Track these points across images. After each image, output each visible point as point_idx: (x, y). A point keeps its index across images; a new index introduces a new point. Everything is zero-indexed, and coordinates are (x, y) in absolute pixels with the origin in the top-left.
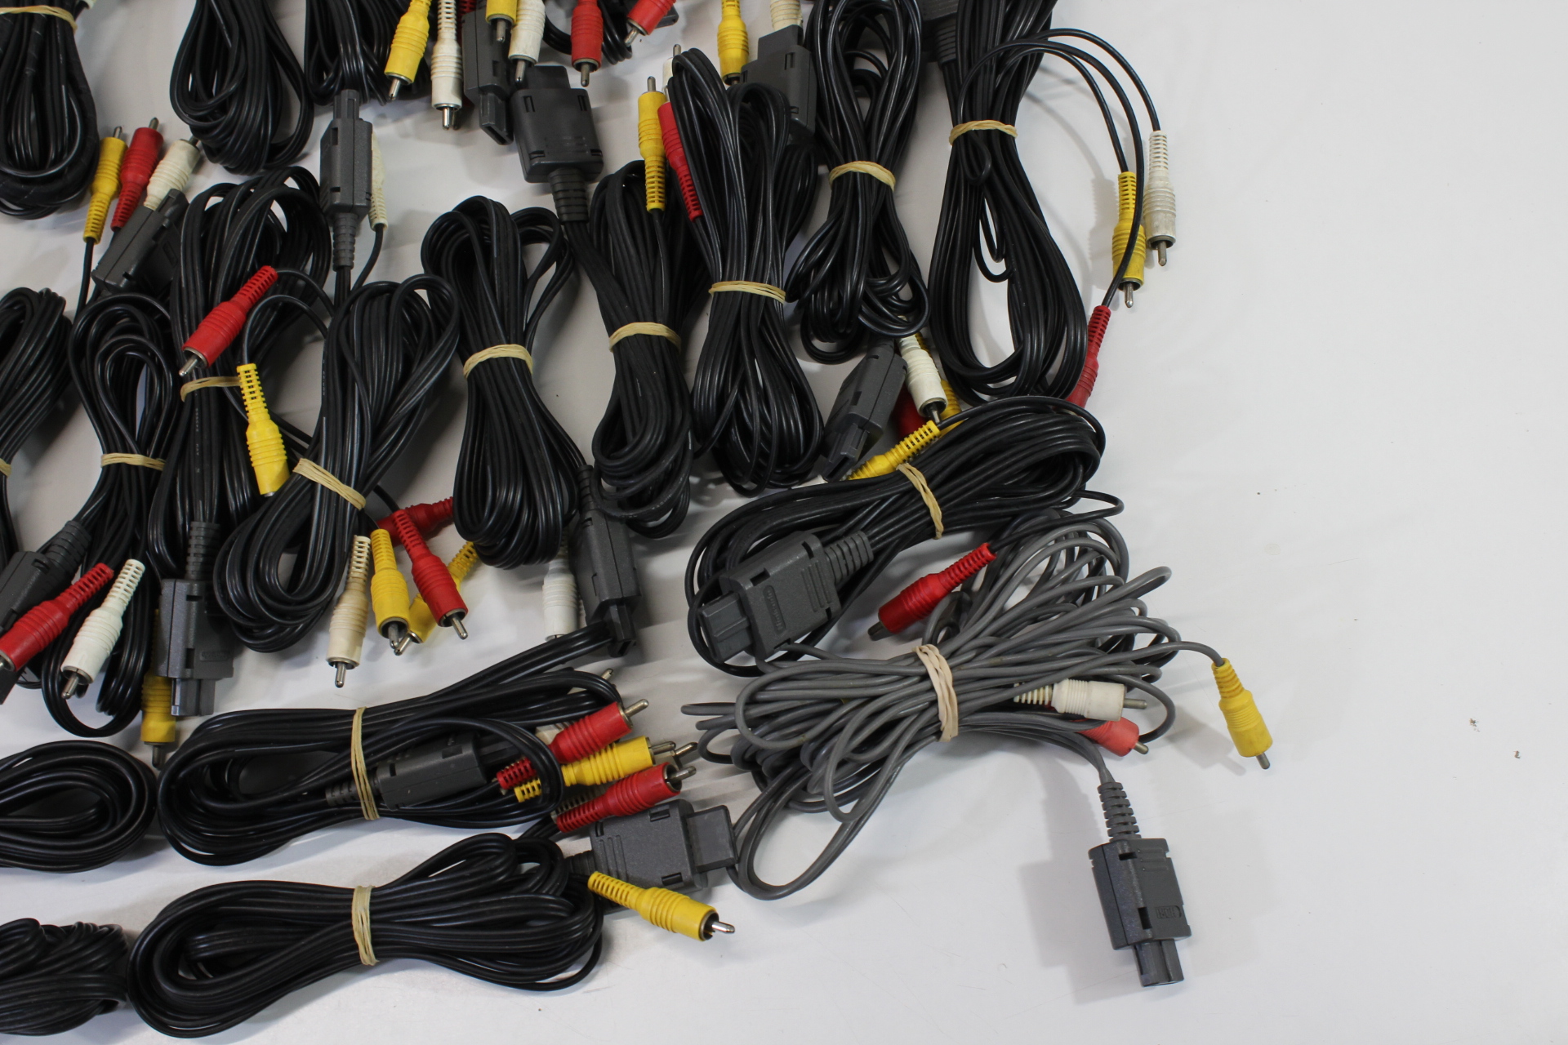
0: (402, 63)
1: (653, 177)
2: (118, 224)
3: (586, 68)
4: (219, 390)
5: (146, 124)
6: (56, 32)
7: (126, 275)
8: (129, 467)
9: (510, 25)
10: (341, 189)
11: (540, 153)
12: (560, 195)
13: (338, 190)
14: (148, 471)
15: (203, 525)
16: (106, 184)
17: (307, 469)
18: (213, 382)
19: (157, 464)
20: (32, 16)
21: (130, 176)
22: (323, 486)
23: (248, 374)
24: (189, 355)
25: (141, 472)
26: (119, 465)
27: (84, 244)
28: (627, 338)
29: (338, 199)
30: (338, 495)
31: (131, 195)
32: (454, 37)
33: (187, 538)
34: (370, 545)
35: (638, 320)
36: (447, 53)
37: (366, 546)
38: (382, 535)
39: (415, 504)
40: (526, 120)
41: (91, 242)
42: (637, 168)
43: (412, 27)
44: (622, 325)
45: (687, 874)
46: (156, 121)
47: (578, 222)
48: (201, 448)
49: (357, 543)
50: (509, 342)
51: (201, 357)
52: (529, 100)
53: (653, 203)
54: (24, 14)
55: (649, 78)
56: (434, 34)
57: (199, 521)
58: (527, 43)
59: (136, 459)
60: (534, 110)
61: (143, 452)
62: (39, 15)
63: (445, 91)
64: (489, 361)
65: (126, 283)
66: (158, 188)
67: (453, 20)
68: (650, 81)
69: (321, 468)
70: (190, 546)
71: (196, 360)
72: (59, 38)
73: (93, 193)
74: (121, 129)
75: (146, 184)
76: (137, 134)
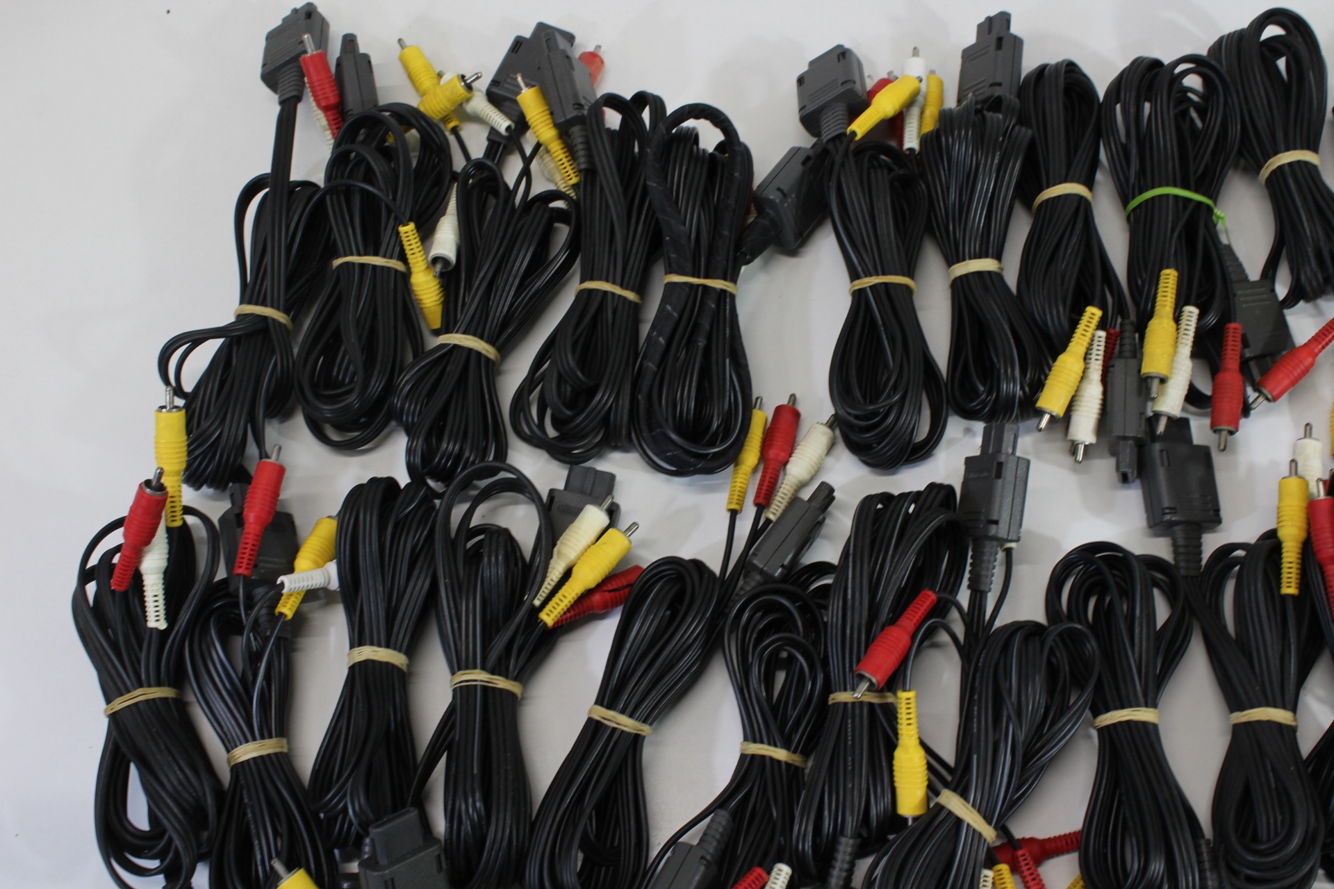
0: (1053, 400)
1: (1290, 563)
2: (761, 501)
3: (1224, 433)
4: (871, 705)
5: (785, 402)
6: (725, 306)
7: (783, 566)
8: (772, 759)
9: (1163, 381)
10: (1000, 524)
11: (1173, 510)
12: (1181, 550)
14: (789, 767)
15: (851, 842)
16: (751, 455)
17: (952, 802)
18: (871, 698)
19: (796, 759)
20: (705, 287)
21: (772, 453)
22: (968, 825)
23: (908, 701)
24: (862, 677)
25: (784, 767)
26: (763, 757)
27: (728, 515)
28: (1259, 722)
29: (994, 531)
30: (980, 835)
31: (770, 473)
32: (1099, 378)
33: (833, 848)
34: (993, 878)
35: (1268, 705)
36: (1093, 393)
37: (990, 880)
38: (1004, 868)
39: (1028, 836)
40: (1161, 474)
41: (734, 514)
43: (1068, 366)
44: (1252, 707)
46: (793, 398)
47: (1192, 577)
48: (853, 761)
49: (982, 876)
50: (1147, 706)
51: (874, 680)
52: (1165, 453)
53: (1289, 587)
54: (698, 286)
55: (1291, 462)
56: (1084, 376)
57: (846, 836)
58: (1171, 402)
59: (780, 754)
60: (1169, 465)
61: (786, 746)
62: (714, 289)
63: (1084, 428)
64: (1128, 722)
65: (781, 573)
66: (798, 468)
67: (1100, 362)
68: (1293, 464)
69: (969, 806)
70: (835, 859)
71: (868, 684)
72: (728, 312)
73: (736, 465)
74: (761, 400)
75: (785, 463)
76: (779, 409)
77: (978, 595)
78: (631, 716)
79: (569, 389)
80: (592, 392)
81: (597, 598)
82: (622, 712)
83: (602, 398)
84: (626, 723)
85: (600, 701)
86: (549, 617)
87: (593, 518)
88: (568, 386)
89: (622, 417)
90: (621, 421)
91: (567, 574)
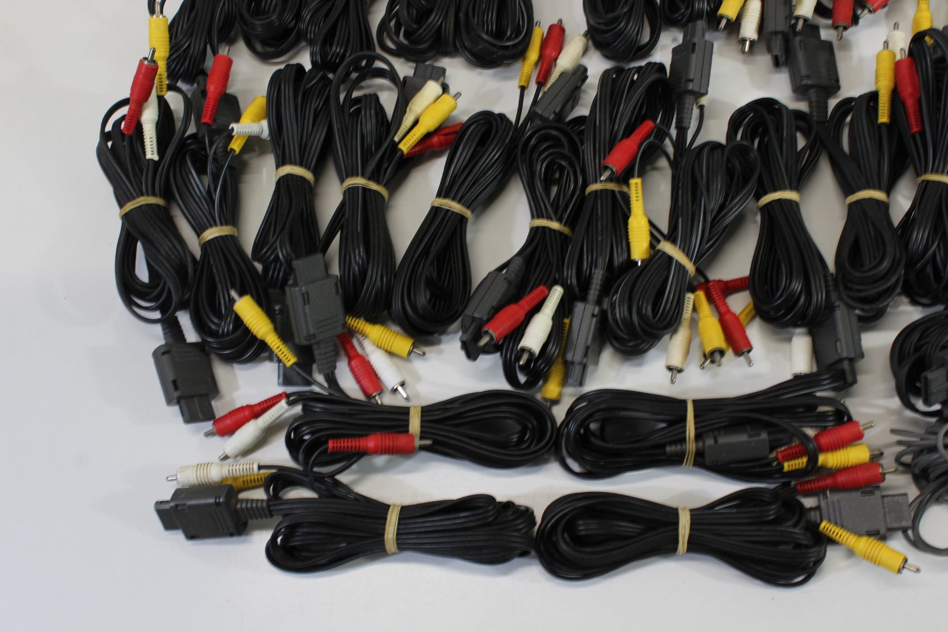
0: (729, 9)
1: (884, 104)
2: (541, 79)
3: (841, 29)
4: (613, 192)
5: (555, 22)
8: (550, 229)
10: (694, 81)
11: (808, 77)
12: (814, 105)
13: (692, 80)
14: (561, 233)
15: (602, 272)
16: (533, 55)
17: (667, 247)
18: (611, 186)
19: (566, 230)
21: (547, 53)
22: (677, 261)
23: (637, 185)
24: (607, 168)
25: (557, 234)
26: (544, 228)
27: (518, 91)
28: (864, 200)
29: (691, 86)
30: (684, 267)
31: (546, 64)
33: (590, 278)
34: (694, 299)
35: (869, 189)
36: (755, 7)
37: (691, 300)
38: (701, 294)
39: (718, 278)
40: (800, 56)
41: (523, 89)
42: (873, 97)
45: (883, 531)
46: (560, 21)
47: (822, 122)
48: (602, 225)
49: (686, 296)
50: (790, 190)
51: (615, 170)
52: (802, 43)
53: (883, 117)
55: (885, 42)
57: (599, 269)
58: (806, 9)
59: (555, 225)
60: (805, 50)
61: (560, 220)
63: (749, 30)
64: (780, 199)
65: (553, 117)
66: (566, 61)
68: (886, 44)
69: (677, 249)
70: (592, 284)
71: (610, 172)
73: (524, 59)
74: (540, 23)
75: (556, 59)
76: (551, 27)
77: (682, 130)
78: (459, 202)
79: (415, 12)
80: (428, 13)
81: (435, 139)
82: (454, 199)
83: (434, 19)
84: (455, 206)
85: (439, 195)
86: (405, 147)
87: (432, 88)
88: (414, 10)
89: (449, 29)
90: (449, 32)
91: (416, 123)
